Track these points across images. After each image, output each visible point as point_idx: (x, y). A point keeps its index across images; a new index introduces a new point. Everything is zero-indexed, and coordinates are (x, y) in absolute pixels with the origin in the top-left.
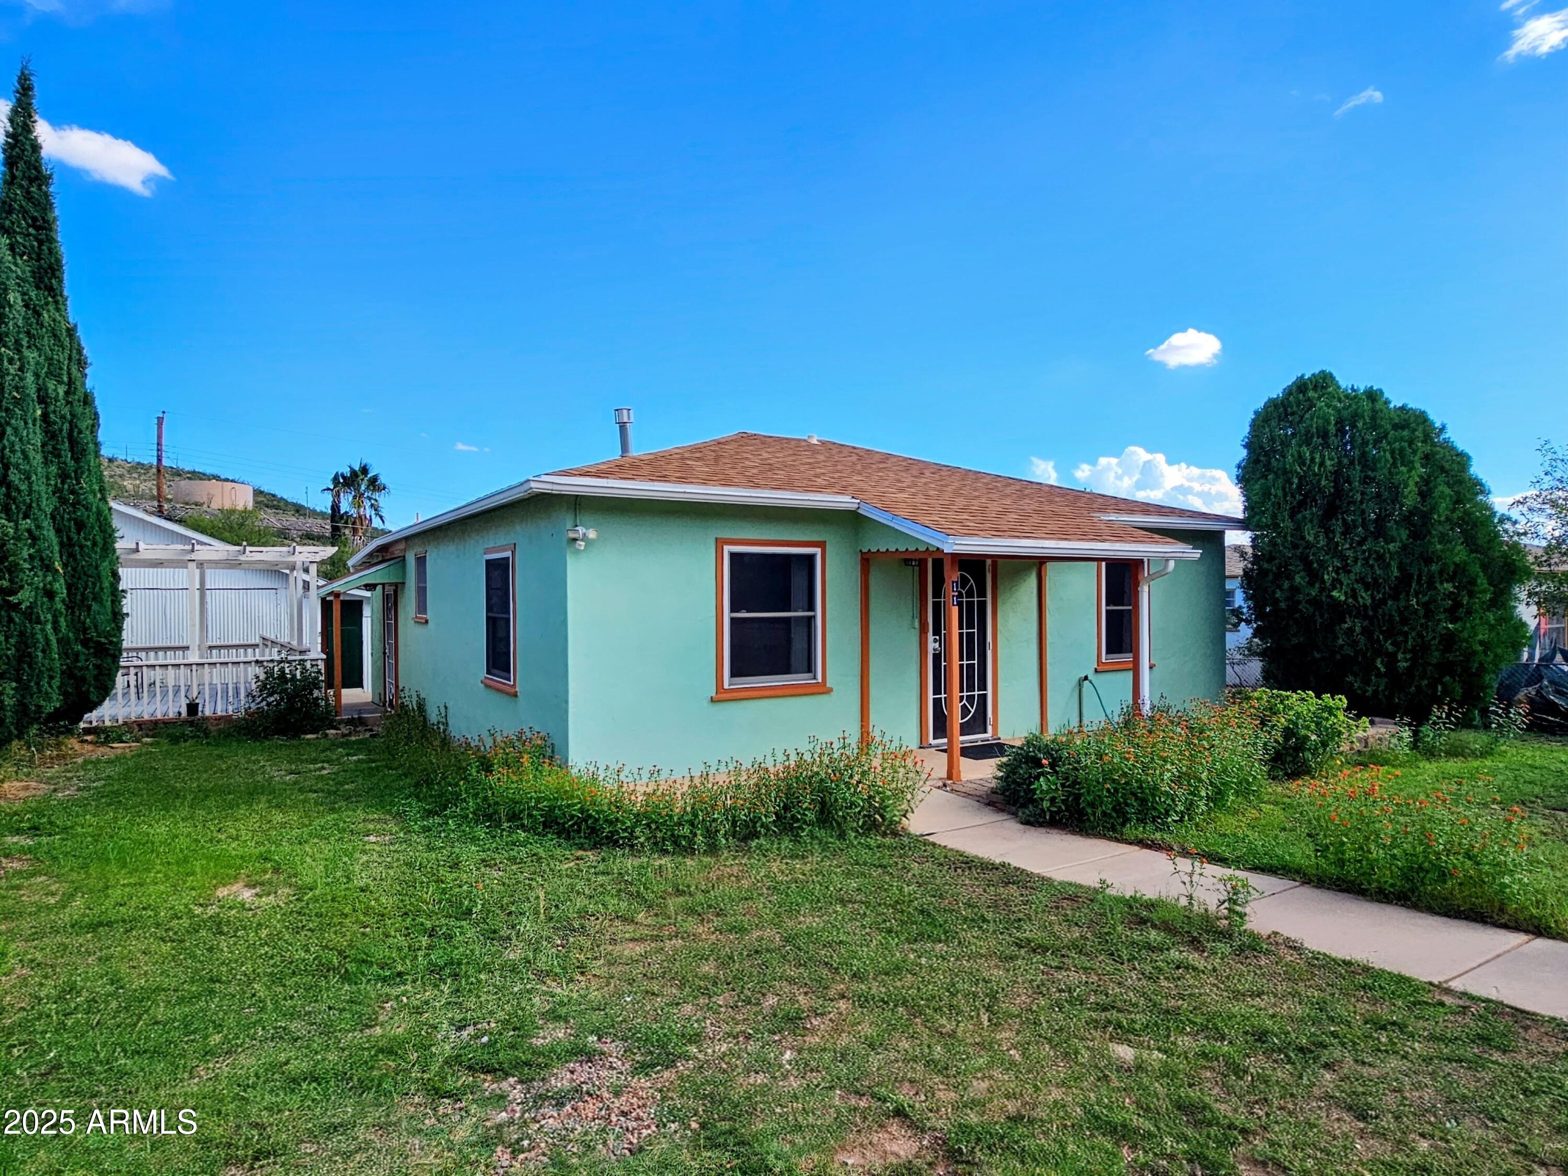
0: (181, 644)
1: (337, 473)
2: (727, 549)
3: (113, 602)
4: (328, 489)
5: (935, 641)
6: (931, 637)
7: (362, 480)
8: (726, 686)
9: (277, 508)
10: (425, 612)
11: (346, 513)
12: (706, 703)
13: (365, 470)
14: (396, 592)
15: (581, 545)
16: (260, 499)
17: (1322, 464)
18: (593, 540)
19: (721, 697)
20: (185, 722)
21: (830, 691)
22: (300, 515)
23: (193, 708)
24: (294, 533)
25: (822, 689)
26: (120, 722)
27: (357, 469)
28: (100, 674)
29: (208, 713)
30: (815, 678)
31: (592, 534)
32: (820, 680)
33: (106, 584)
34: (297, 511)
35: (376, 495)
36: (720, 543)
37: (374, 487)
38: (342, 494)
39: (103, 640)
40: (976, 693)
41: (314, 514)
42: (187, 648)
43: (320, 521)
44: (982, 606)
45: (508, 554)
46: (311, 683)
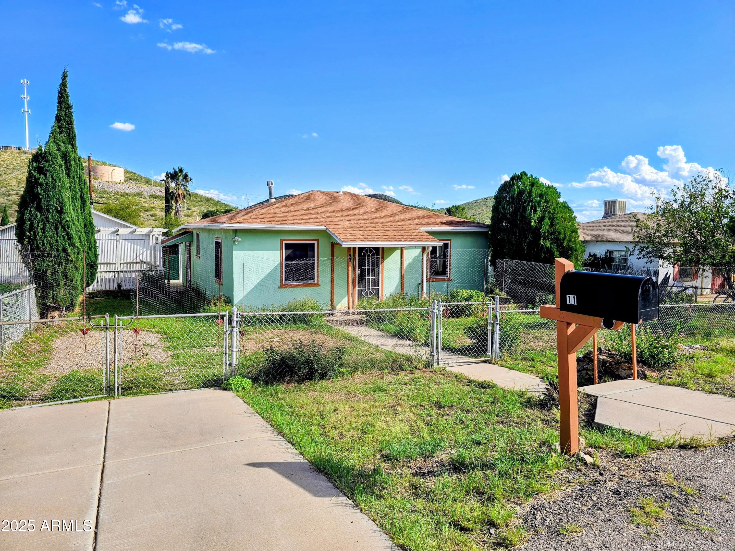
0: (113, 262)
1: (167, 172)
2: (284, 242)
3: (95, 251)
4: (164, 180)
5: (359, 270)
6: (357, 269)
7: (180, 176)
8: (284, 284)
9: (136, 180)
10: (199, 254)
11: (172, 192)
12: (276, 289)
13: (181, 171)
14: (190, 244)
15: (237, 243)
16: (127, 176)
17: (509, 209)
18: (240, 241)
19: (282, 286)
20: (117, 291)
21: (320, 285)
22: (149, 185)
23: (119, 286)
24: (146, 194)
25: (317, 285)
26: (96, 291)
27: (177, 170)
28: (92, 275)
29: (125, 288)
30: (314, 282)
31: (240, 240)
32: (316, 282)
33: (93, 245)
34: (147, 182)
35: (187, 184)
36: (282, 240)
37: (186, 180)
38: (170, 183)
39: (93, 264)
40: (375, 288)
41: (156, 184)
42: (115, 263)
43: (159, 188)
44: (378, 260)
45: (220, 241)
46: (160, 278)
